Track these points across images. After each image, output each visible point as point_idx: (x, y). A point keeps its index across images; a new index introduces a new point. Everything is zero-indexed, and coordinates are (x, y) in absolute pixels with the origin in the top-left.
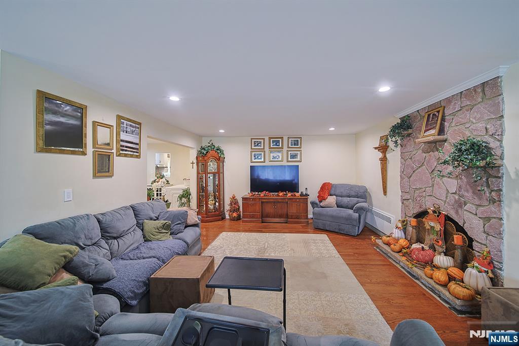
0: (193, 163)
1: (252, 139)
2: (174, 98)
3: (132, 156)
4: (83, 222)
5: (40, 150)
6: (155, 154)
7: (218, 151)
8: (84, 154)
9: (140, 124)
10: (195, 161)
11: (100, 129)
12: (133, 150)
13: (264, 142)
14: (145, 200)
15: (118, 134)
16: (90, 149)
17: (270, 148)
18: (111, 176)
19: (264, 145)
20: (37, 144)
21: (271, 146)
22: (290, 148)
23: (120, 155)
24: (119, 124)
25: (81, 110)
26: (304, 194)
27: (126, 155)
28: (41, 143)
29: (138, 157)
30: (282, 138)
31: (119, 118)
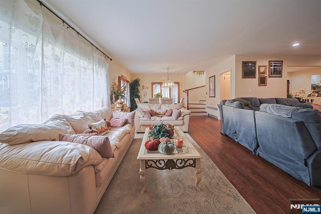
2: (296, 45)
3: (277, 77)
4: (254, 99)
5: (243, 78)
8: (255, 78)
9: (282, 61)
11: (261, 68)
14: (286, 97)
15: (269, 68)
16: (257, 76)
18: (266, 86)
20: (242, 76)
23: (270, 77)
24: (269, 64)
25: (254, 63)
27: (273, 77)
28: (243, 76)
29: (281, 77)
31: (270, 61)
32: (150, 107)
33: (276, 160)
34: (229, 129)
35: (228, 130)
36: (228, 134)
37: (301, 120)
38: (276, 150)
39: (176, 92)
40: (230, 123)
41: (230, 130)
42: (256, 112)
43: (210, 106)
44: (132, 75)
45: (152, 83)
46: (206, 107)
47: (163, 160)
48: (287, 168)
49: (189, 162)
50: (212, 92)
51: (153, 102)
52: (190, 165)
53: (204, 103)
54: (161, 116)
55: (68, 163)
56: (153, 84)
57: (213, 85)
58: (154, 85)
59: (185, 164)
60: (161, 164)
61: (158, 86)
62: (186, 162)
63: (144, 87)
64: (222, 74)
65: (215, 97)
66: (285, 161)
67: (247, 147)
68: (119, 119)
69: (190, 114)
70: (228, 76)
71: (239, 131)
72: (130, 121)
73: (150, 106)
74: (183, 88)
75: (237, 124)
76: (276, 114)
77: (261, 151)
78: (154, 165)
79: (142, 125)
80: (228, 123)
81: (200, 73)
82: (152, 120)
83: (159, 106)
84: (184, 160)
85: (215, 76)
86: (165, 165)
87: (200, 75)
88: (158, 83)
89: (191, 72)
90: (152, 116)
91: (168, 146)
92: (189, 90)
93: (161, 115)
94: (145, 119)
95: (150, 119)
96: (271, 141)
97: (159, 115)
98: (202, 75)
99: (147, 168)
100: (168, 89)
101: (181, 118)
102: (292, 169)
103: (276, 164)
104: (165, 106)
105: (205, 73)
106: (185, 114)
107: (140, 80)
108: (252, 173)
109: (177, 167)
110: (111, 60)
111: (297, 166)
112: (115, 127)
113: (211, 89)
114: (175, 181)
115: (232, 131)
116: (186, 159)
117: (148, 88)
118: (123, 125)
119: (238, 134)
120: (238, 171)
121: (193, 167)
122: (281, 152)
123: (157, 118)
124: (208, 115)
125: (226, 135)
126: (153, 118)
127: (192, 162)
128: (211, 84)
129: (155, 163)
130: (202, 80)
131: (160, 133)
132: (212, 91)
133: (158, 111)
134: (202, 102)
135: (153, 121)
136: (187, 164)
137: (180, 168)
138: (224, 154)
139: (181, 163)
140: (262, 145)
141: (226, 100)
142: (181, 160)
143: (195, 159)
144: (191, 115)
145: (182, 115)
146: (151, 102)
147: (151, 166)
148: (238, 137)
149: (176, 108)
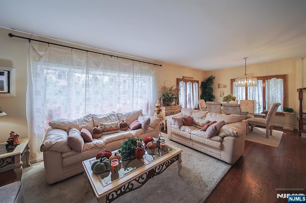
44: (205, 72)
45: (231, 80)
63: (221, 86)
79: (174, 133)
82: (181, 130)
93: (199, 126)
97: (197, 125)
106: (225, 134)
107: (214, 78)
110: (161, 66)
117: (225, 87)
133: (197, 121)
135: (183, 132)
145: (221, 135)
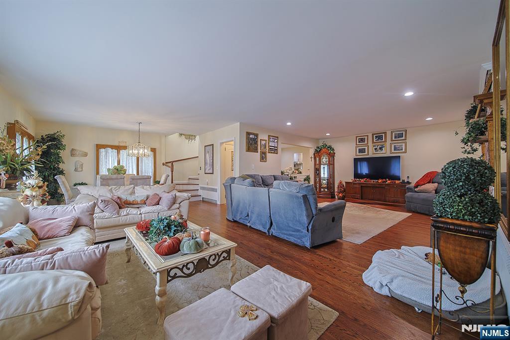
0: (311, 158)
1: (356, 137)
2: (289, 124)
3: (274, 153)
4: (257, 176)
5: (247, 151)
6: (293, 155)
7: (329, 149)
8: (257, 152)
9: (278, 137)
10: (313, 156)
11: (262, 142)
12: (274, 150)
13: (368, 139)
15: (269, 143)
16: (259, 151)
17: (373, 142)
18: (266, 162)
19: (368, 141)
21: (375, 141)
22: (394, 140)
23: (269, 153)
24: (269, 139)
25: (257, 135)
26: (406, 181)
27: (272, 153)
28: (247, 148)
29: (277, 153)
30: (385, 133)
31: (269, 136)
32: (112, 192)
33: (287, 234)
34: (239, 212)
35: (239, 215)
36: (237, 219)
37: (305, 193)
38: (287, 225)
39: (150, 164)
40: (241, 205)
41: (241, 213)
42: (271, 189)
43: (206, 186)
45: (97, 145)
46: (199, 188)
47: (192, 262)
48: (295, 239)
49: (222, 256)
50: (208, 167)
51: (110, 182)
52: (225, 259)
53: (196, 182)
54: (138, 206)
55: (61, 301)
56: (99, 147)
57: (210, 157)
58: (102, 151)
59: (219, 259)
60: (189, 269)
61: (112, 153)
62: (220, 257)
63: (76, 152)
64: (223, 143)
65: (213, 173)
66: (293, 233)
67: (261, 228)
68: (55, 220)
69: (189, 199)
70: (230, 147)
71: (252, 212)
72: (85, 220)
73: (111, 190)
74: (162, 159)
75: (250, 205)
76: (287, 189)
77: (274, 229)
78: (179, 273)
79: (99, 229)
80: (238, 206)
81: (190, 137)
83: (131, 190)
84: (218, 254)
85: (213, 145)
86: (194, 268)
87: (190, 141)
88: (112, 147)
89: (177, 135)
90: (120, 208)
91: (196, 241)
92: (174, 162)
93: (138, 204)
94: (107, 214)
95: (118, 214)
96: (283, 217)
97: (134, 204)
98: (193, 141)
99: (170, 280)
100: (134, 159)
101: (177, 206)
102: (299, 238)
103: (287, 238)
104: (143, 188)
105: (197, 137)
106: (182, 200)
107: (62, 136)
108: (271, 252)
109: (210, 266)
111: (302, 234)
112: (48, 238)
113: (207, 163)
114: (201, 289)
115: (245, 214)
116: (220, 252)
117: (85, 155)
118: (71, 230)
119: (251, 216)
120: (259, 254)
121: (227, 260)
122: (291, 225)
123: (134, 211)
124: (202, 200)
125: (235, 222)
126: (124, 212)
127: (225, 255)
128: (207, 155)
129: (181, 270)
130: (194, 148)
131: (170, 229)
132: (208, 165)
133: (131, 199)
134: (193, 181)
135: (126, 217)
136: (221, 258)
137: (213, 266)
138: (241, 243)
139: (214, 260)
140: (275, 223)
141: (235, 178)
142: (215, 255)
143: (230, 250)
144: (191, 200)
145: (178, 201)
146: (104, 183)
147: (175, 277)
148: (251, 220)
149: (164, 191)
